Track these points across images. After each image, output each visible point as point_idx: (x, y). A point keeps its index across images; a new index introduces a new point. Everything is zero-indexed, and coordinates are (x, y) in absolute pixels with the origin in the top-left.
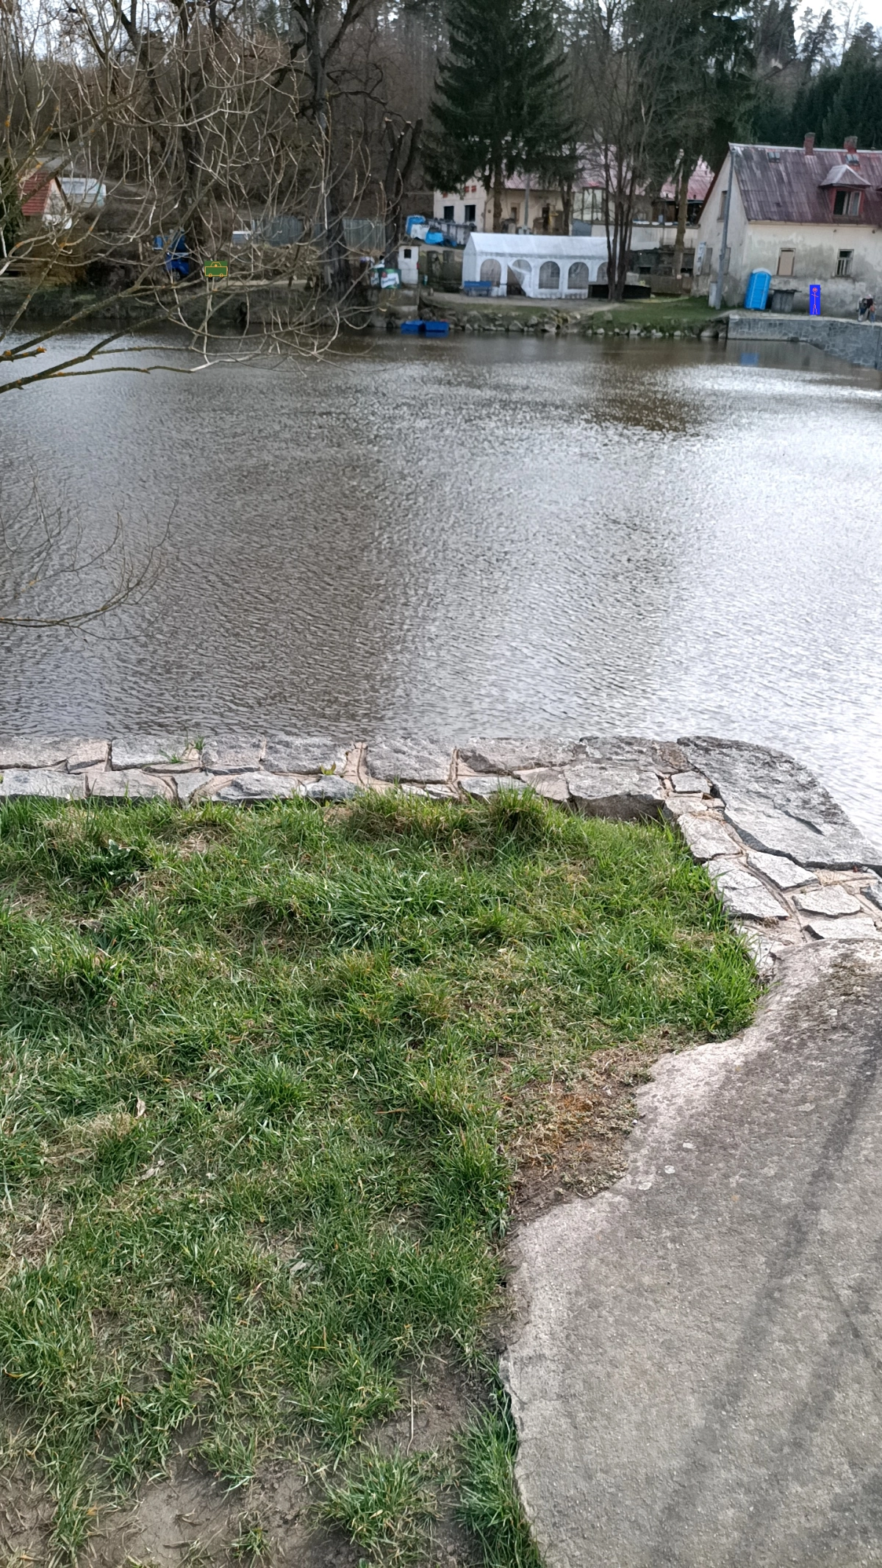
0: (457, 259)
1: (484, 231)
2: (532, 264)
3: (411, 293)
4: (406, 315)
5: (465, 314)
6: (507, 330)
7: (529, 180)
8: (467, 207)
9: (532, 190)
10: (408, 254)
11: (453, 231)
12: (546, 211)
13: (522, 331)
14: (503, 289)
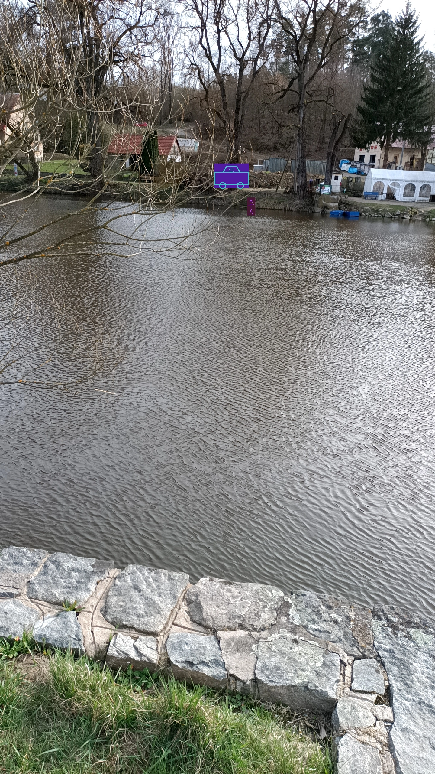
0: (362, 180)
1: (379, 168)
2: (401, 185)
3: (336, 197)
4: (332, 208)
5: (362, 208)
6: (384, 217)
7: (405, 143)
8: (371, 155)
9: (405, 148)
10: (336, 178)
11: (363, 167)
12: (412, 158)
13: (392, 217)
14: (384, 197)
